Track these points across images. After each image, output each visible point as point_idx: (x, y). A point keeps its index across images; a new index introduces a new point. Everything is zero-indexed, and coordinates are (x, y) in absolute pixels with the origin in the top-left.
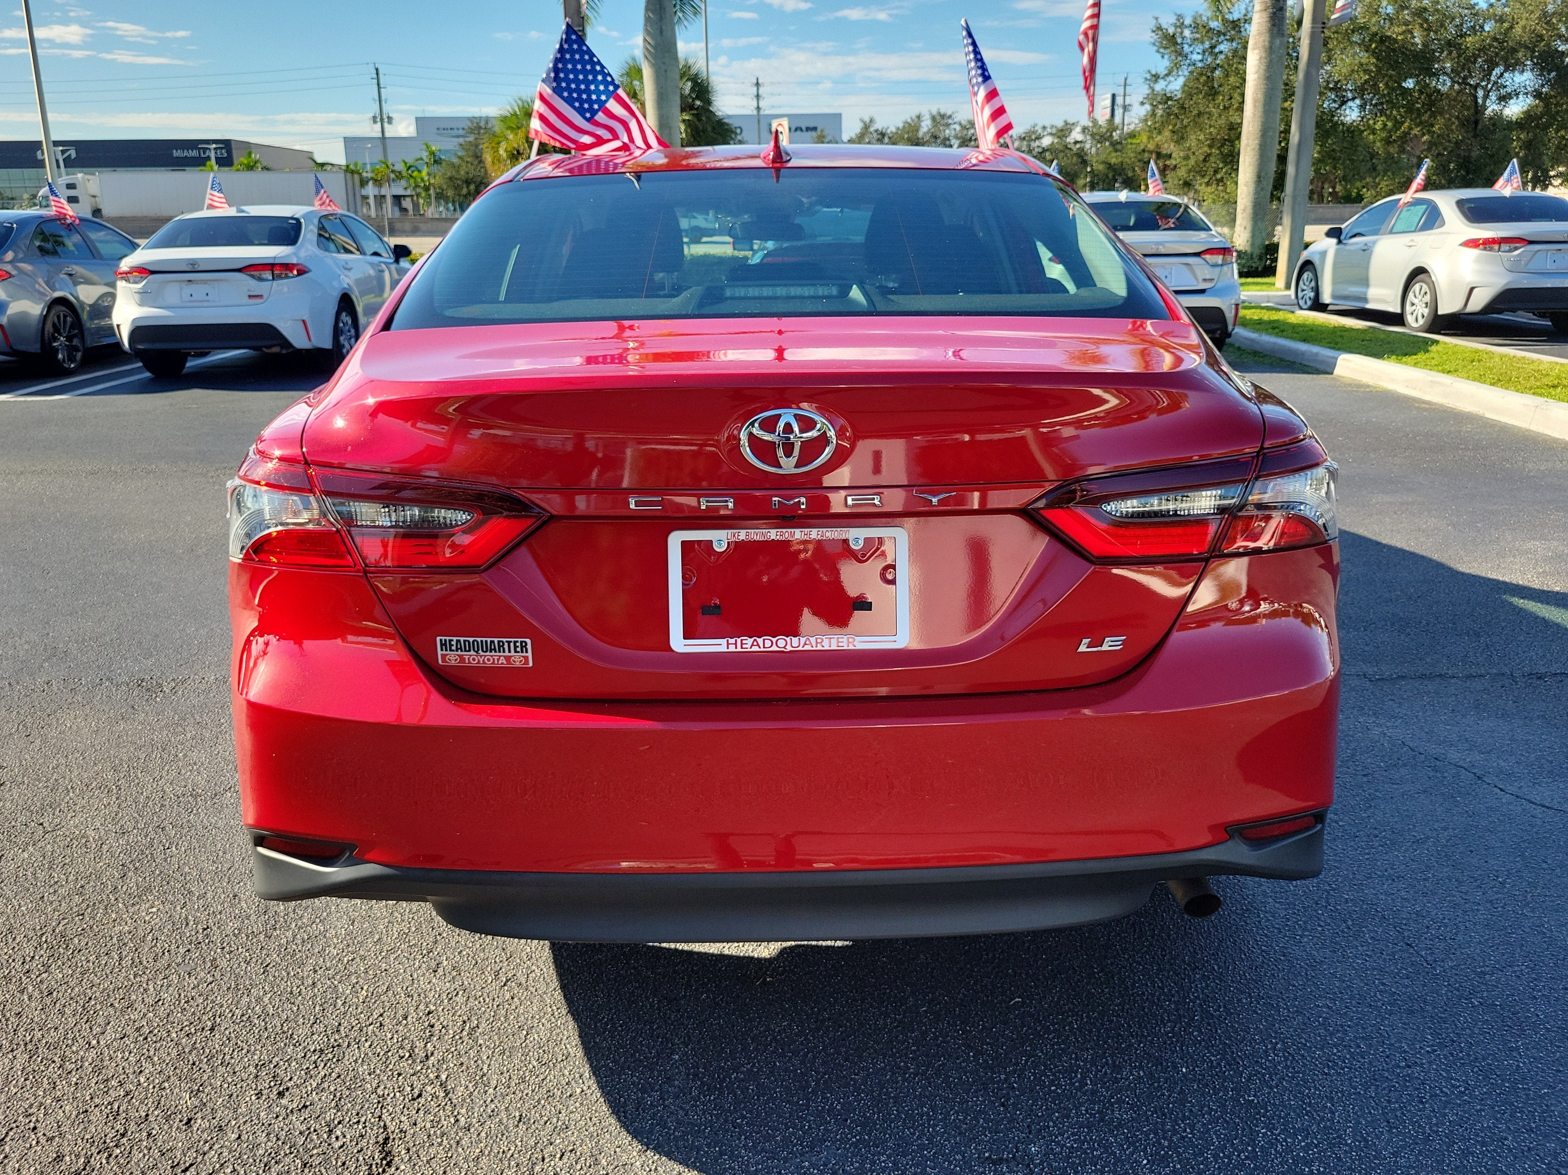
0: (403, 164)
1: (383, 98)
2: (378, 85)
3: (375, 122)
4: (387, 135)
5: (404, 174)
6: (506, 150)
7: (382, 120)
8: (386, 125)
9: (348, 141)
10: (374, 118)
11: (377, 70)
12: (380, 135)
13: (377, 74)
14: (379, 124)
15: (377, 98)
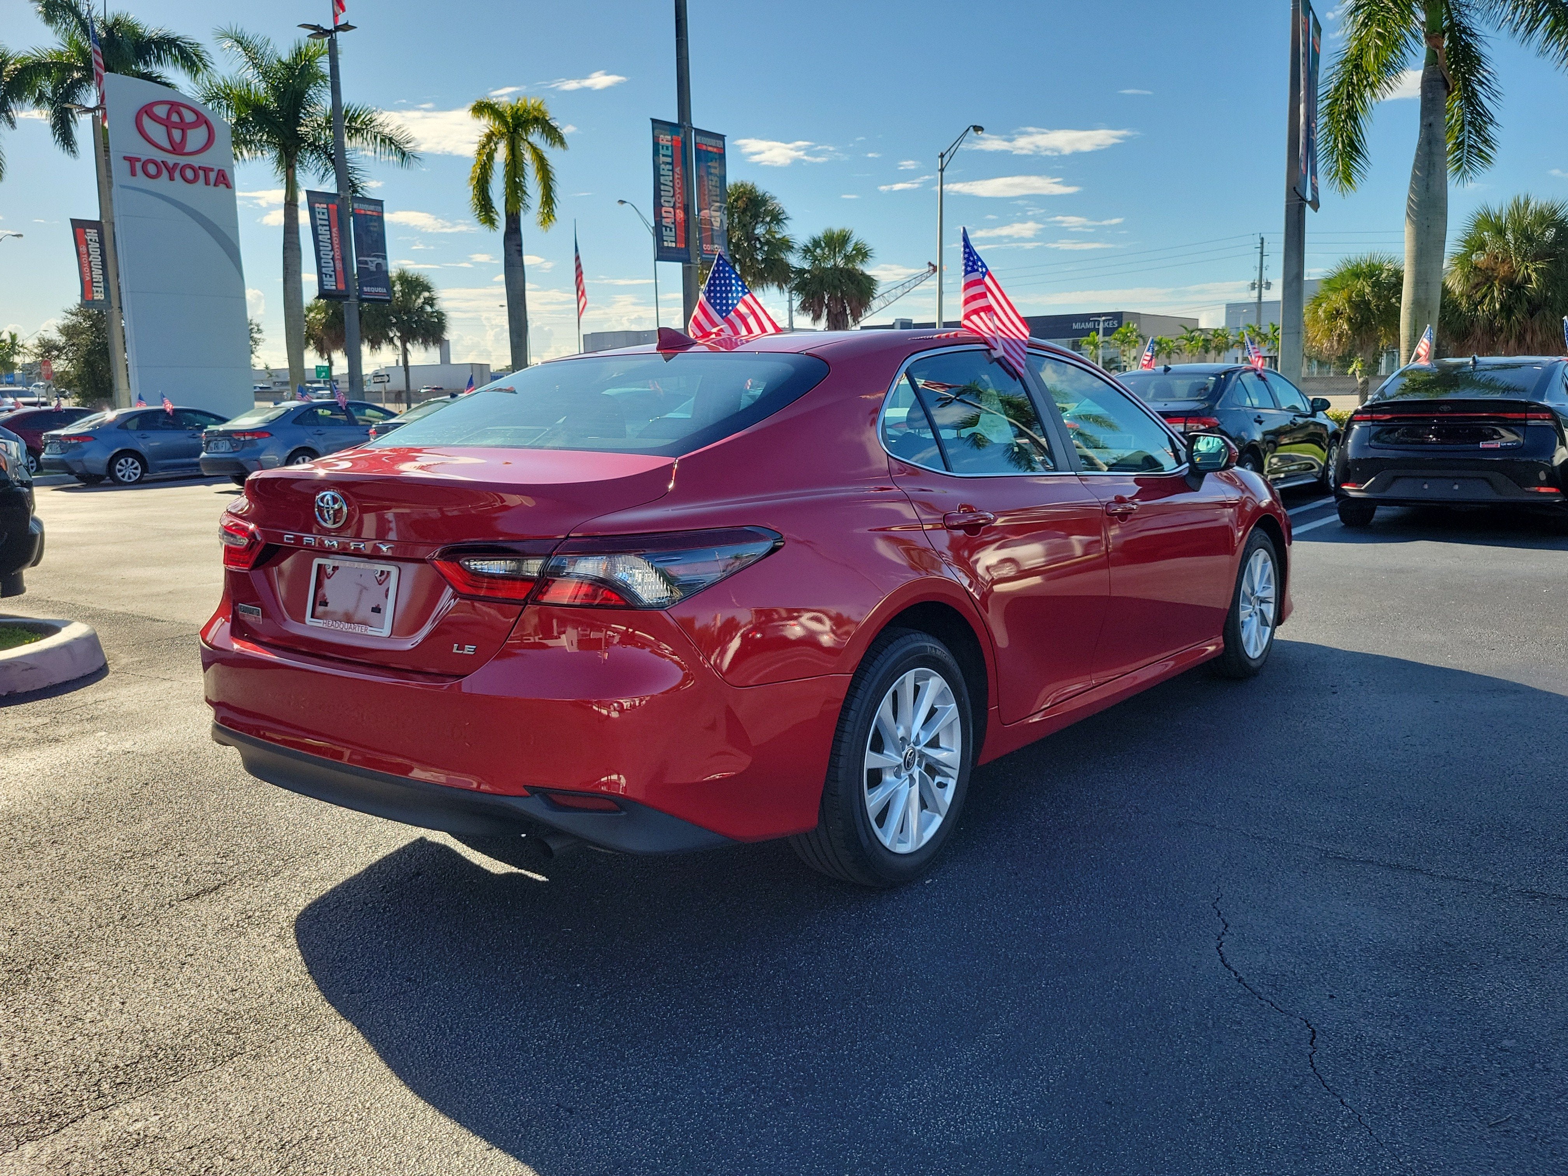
0: (1271, 327)
1: (1264, 265)
2: (1262, 253)
3: (1253, 288)
4: (1264, 299)
5: (1270, 336)
6: (1325, 312)
7: (1261, 286)
8: (1263, 290)
9: (1229, 306)
10: (1254, 284)
11: (1262, 239)
12: (1256, 300)
13: (1262, 243)
14: (1257, 290)
15: (1258, 266)
